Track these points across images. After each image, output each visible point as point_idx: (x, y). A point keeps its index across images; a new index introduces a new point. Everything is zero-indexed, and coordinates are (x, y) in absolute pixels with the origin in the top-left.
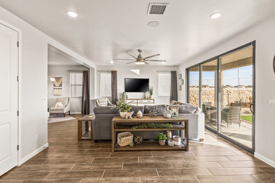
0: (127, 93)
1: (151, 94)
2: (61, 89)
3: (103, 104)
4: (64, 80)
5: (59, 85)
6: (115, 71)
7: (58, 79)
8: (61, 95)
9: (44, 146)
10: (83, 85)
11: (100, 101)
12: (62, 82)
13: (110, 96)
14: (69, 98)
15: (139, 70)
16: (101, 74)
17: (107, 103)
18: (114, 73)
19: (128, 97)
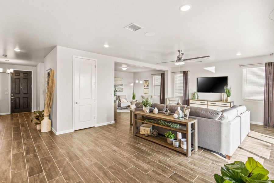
0: (198, 93)
1: (228, 95)
2: (148, 89)
3: (173, 102)
4: (150, 82)
5: (146, 86)
6: (186, 71)
7: (146, 81)
8: (148, 94)
9: (111, 122)
10: (161, 86)
11: (170, 100)
12: (148, 84)
13: (182, 95)
14: (152, 96)
15: (214, 68)
16: (175, 75)
17: (177, 103)
18: (186, 73)
19: (199, 97)
